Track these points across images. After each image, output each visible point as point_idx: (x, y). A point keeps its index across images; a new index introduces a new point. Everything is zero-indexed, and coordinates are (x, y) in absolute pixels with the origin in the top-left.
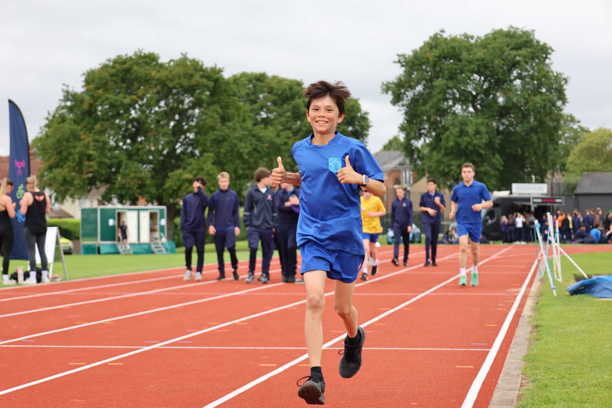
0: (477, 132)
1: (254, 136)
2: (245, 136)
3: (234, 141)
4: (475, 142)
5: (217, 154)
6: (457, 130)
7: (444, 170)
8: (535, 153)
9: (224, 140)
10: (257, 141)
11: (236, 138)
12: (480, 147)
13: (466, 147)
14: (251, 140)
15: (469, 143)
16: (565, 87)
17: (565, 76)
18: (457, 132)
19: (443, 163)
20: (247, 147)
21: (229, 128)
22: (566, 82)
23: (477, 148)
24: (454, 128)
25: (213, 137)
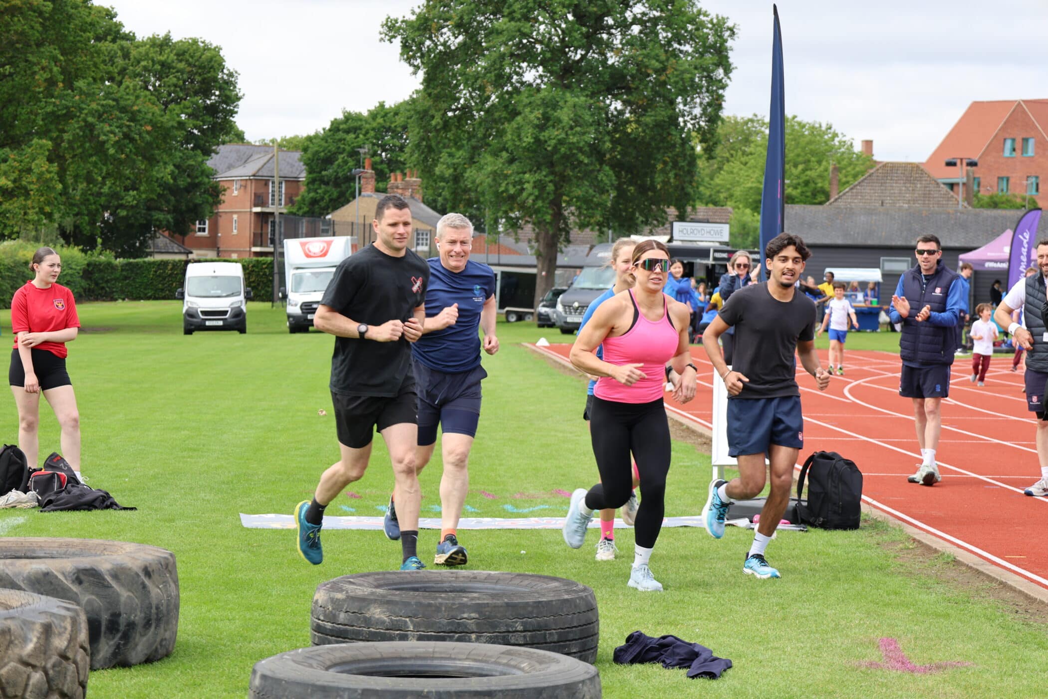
0: (577, 121)
1: (123, 110)
2: (107, 109)
3: (90, 119)
4: (573, 139)
5: (57, 142)
6: (538, 113)
7: (506, 190)
8: (675, 164)
9: (69, 115)
10: (131, 120)
11: (92, 113)
12: (580, 150)
13: (556, 149)
14: (119, 119)
15: (561, 142)
16: (730, 43)
17: (730, 24)
18: (538, 119)
19: (506, 177)
20: (112, 132)
21: (81, 92)
22: (733, 33)
23: (575, 151)
24: (531, 112)
25: (49, 109)
